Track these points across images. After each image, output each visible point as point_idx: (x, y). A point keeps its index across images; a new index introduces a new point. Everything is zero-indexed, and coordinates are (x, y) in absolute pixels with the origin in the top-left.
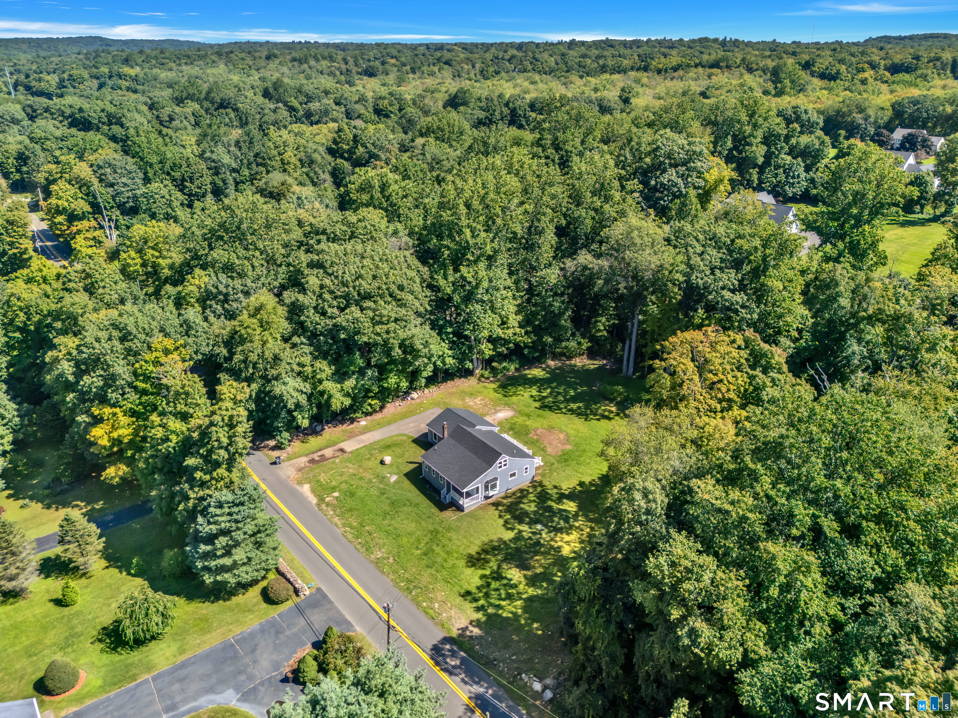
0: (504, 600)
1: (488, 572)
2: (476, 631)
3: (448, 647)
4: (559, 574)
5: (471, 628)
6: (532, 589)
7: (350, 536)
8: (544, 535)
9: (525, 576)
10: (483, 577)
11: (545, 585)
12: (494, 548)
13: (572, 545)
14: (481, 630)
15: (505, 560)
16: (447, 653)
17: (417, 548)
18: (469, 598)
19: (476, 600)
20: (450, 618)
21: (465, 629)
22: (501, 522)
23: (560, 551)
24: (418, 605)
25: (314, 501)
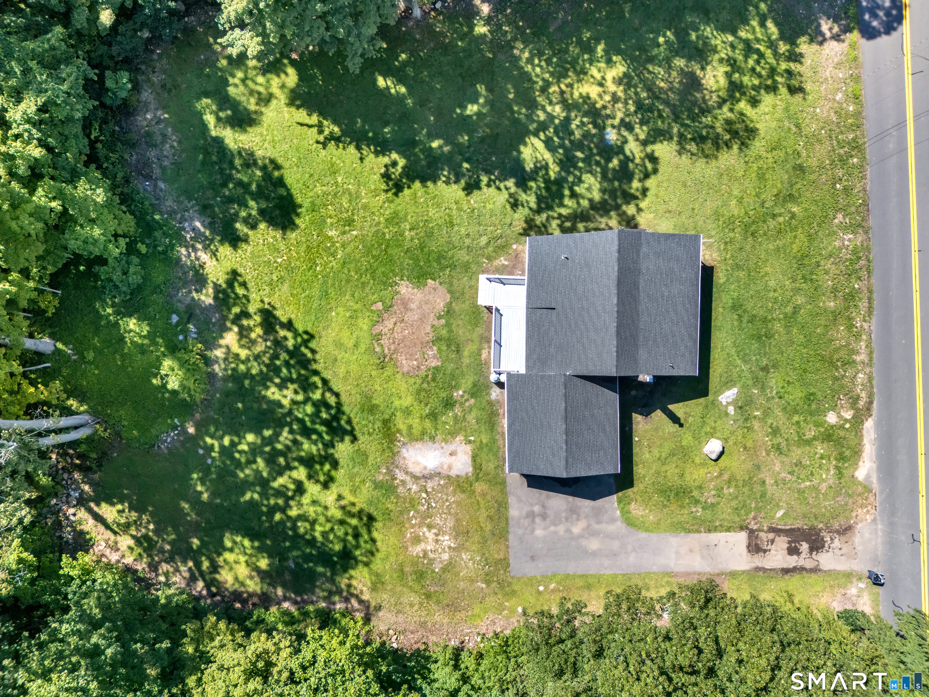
0: (758, 51)
1: (743, 105)
2: (825, 26)
3: (875, 24)
4: (661, 40)
5: (828, 34)
6: (713, 42)
7: (863, 305)
8: (620, 115)
9: (703, 69)
10: (754, 102)
11: (693, 36)
12: (700, 139)
13: (598, 76)
14: (819, 25)
15: (706, 111)
16: (881, 14)
17: (793, 216)
18: (794, 82)
19: (789, 73)
20: (838, 66)
21: (836, 38)
22: (651, 183)
23: (625, 75)
24: (858, 114)
25: (869, 424)
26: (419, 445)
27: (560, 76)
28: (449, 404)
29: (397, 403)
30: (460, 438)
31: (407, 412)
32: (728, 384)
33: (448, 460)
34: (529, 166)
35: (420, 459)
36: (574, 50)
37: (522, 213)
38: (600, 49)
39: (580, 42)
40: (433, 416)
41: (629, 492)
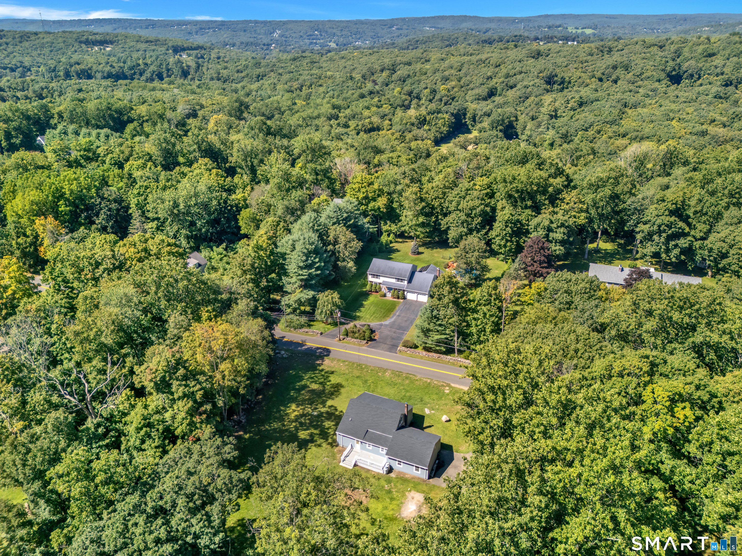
1: (328, 383)
6: (302, 384)
8: (310, 410)
9: (309, 388)
10: (329, 381)
11: (297, 387)
12: (332, 394)
13: (291, 411)
14: (316, 364)
15: (323, 391)
16: (324, 352)
17: (372, 382)
18: (330, 372)
19: (326, 372)
20: (332, 362)
21: (323, 361)
24: (350, 362)
25: (453, 385)
26: (403, 509)
27: (283, 420)
28: (389, 492)
29: (379, 510)
30: (407, 493)
31: (386, 508)
32: (423, 410)
33: (415, 500)
34: (308, 438)
35: (410, 510)
36: (277, 415)
37: (324, 445)
38: (282, 408)
39: (276, 413)
40: (392, 499)
41: (454, 448)
